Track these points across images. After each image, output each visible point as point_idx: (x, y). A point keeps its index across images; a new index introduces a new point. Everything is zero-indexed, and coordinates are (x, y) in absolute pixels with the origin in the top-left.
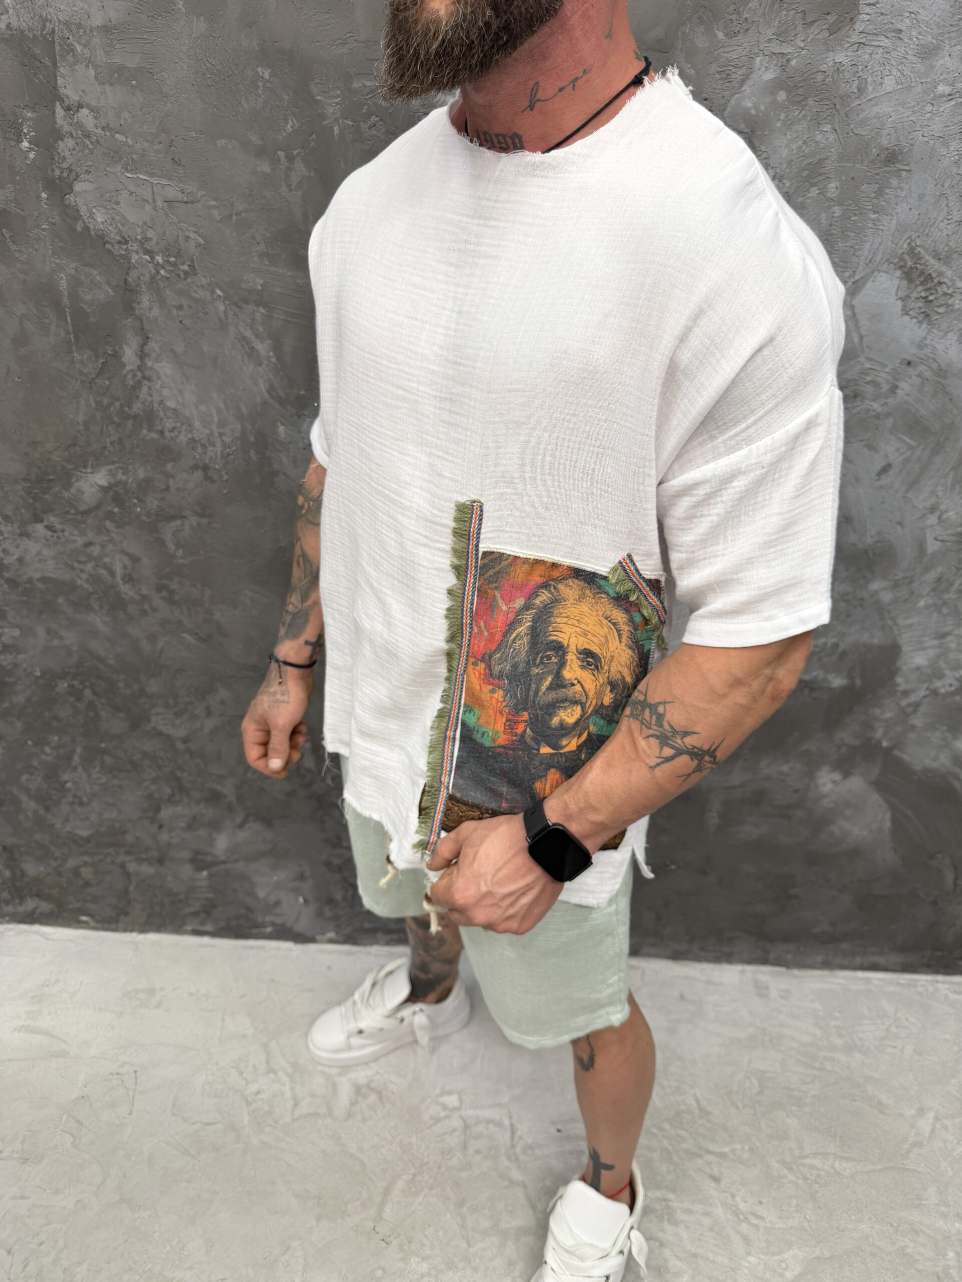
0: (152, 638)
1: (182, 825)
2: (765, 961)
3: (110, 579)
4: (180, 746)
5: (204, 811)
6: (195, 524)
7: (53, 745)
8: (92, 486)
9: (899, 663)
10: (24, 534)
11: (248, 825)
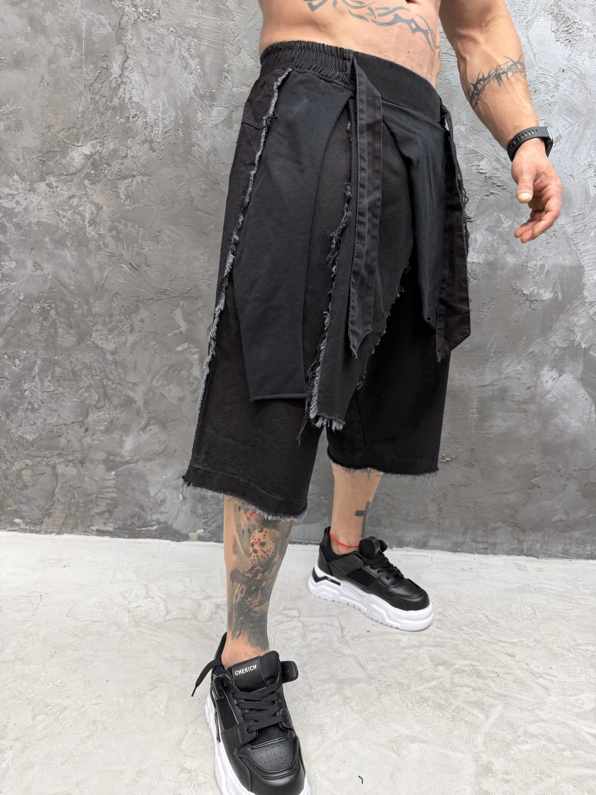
0: (101, 268)
1: (102, 428)
2: (521, 553)
3: (81, 222)
4: (109, 357)
5: (119, 415)
6: (140, 182)
7: (21, 358)
8: (80, 155)
9: (584, 280)
10: (32, 190)
11: (149, 428)
